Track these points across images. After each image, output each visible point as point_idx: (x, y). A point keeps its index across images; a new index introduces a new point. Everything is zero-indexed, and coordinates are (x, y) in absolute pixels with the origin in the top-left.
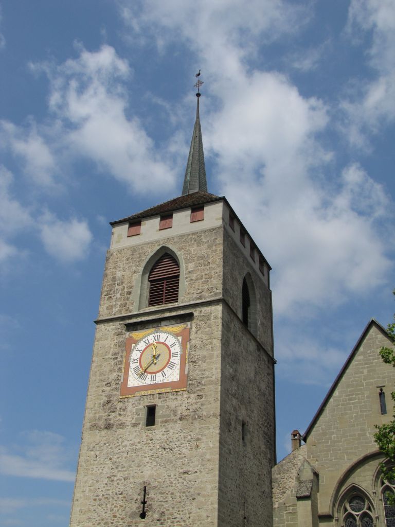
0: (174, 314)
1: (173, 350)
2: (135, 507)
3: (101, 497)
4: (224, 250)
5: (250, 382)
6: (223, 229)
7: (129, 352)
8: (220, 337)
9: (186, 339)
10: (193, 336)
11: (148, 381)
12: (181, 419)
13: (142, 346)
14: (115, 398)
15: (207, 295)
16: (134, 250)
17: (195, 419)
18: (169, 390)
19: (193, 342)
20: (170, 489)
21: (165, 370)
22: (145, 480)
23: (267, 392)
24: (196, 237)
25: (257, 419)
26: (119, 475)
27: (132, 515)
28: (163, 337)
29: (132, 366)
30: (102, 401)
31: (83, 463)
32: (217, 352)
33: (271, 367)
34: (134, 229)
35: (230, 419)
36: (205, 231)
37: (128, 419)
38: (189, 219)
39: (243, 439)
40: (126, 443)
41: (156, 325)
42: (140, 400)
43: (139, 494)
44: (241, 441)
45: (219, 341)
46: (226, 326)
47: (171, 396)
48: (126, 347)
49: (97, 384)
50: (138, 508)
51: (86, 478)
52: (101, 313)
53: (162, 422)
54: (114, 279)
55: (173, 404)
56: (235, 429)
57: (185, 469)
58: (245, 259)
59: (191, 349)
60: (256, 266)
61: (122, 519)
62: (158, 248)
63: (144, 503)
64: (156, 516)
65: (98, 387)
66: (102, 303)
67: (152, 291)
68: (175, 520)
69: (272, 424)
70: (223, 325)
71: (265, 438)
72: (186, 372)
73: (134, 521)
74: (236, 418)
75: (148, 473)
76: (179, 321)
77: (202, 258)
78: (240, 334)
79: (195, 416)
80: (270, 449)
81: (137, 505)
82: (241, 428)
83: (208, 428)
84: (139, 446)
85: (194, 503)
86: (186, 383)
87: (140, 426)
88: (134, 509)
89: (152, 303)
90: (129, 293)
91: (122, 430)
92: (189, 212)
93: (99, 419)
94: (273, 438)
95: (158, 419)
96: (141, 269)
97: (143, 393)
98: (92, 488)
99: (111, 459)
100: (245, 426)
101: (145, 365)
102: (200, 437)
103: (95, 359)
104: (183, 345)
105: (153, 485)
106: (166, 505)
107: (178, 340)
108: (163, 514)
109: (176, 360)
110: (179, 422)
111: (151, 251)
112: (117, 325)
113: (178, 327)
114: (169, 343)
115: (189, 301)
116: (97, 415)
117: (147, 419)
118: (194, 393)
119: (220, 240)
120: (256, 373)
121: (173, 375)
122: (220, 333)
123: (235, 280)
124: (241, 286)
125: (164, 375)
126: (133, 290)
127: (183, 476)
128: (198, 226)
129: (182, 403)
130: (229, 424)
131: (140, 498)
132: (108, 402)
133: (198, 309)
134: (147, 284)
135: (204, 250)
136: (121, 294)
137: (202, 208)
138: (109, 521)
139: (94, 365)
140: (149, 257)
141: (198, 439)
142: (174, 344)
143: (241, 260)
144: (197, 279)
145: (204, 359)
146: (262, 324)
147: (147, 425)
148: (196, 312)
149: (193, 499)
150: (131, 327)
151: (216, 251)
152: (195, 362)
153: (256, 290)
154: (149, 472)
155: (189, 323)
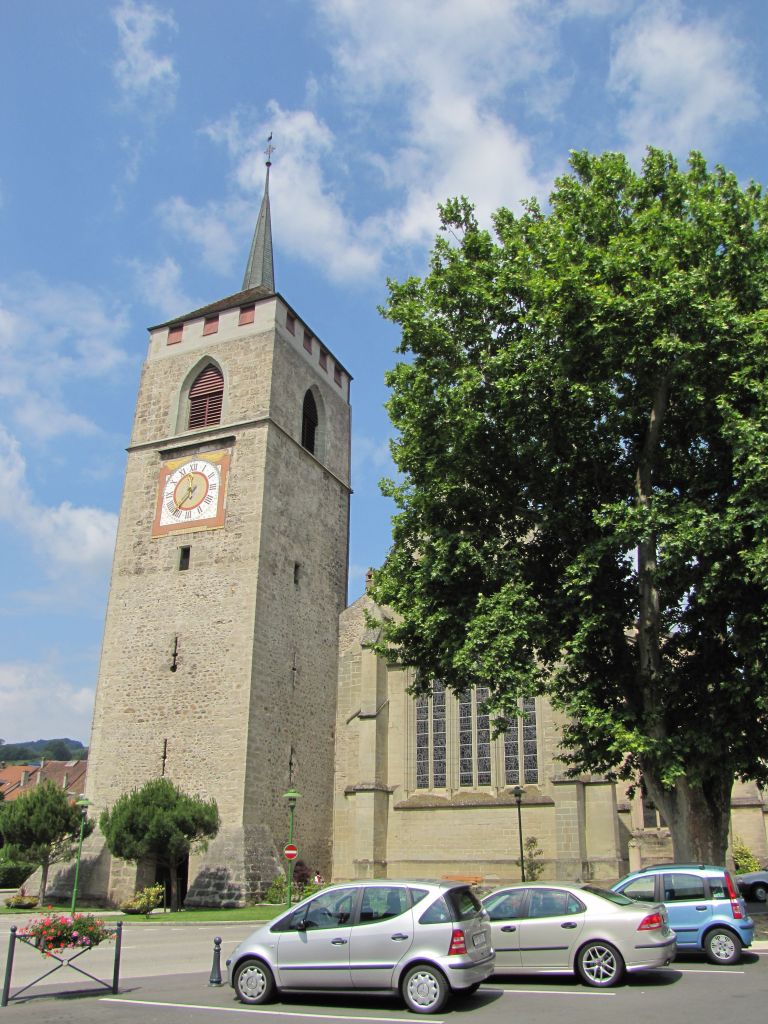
0: (214, 438)
1: (211, 482)
2: (167, 660)
3: (130, 649)
4: (274, 359)
5: (310, 515)
6: (274, 333)
7: (163, 484)
8: (264, 465)
9: (225, 467)
10: (234, 464)
11: (182, 518)
12: (216, 562)
13: (177, 477)
14: (147, 539)
15: (252, 414)
16: (173, 361)
17: (233, 561)
18: (205, 528)
19: (234, 471)
20: (203, 639)
21: (201, 505)
22: (177, 631)
23: (337, 528)
24: (242, 344)
25: (318, 559)
26: (150, 626)
27: (162, 669)
28: (201, 465)
29: (166, 501)
30: (132, 543)
31: (112, 613)
32: (260, 483)
33: (346, 498)
34: (175, 335)
35: (274, 560)
36: (254, 337)
37: (160, 563)
38: (237, 321)
39: (296, 582)
40: (157, 589)
41: (193, 452)
42: (173, 540)
43: (170, 646)
44: (292, 584)
45: (263, 470)
46: (273, 453)
47: (207, 536)
48: (160, 478)
49: (128, 523)
50: (170, 660)
51: (114, 629)
52: (134, 439)
53: (196, 565)
54: (149, 398)
55: (209, 545)
56: (284, 571)
57: (219, 618)
58: (310, 368)
59: (231, 479)
60: (329, 376)
61: (152, 672)
62: (200, 358)
63: (175, 655)
64: (188, 669)
65: (128, 526)
66: (136, 426)
67: (193, 411)
68: (207, 674)
69: (344, 564)
70: (268, 450)
71: (331, 580)
72: (225, 507)
73: (164, 675)
74: (286, 559)
75: (179, 623)
76: (219, 447)
77: (249, 369)
78: (296, 460)
79: (231, 558)
80: (338, 593)
81: (168, 658)
82: (293, 570)
83: (246, 571)
84: (171, 593)
85: (228, 655)
86: (223, 519)
87: (173, 570)
88: (165, 662)
89: (192, 425)
90: (166, 414)
91: (153, 576)
92: (237, 313)
93: (129, 563)
94: (343, 580)
95: (192, 563)
96: (180, 384)
97: (176, 532)
98: (121, 640)
99: (141, 608)
100: (300, 568)
101: (179, 500)
102: (236, 581)
103: (126, 494)
104: (222, 476)
105: (184, 635)
106: (197, 657)
107: (217, 469)
108: (194, 667)
109: (214, 493)
110: (215, 565)
111: (192, 363)
112: (152, 452)
113: (218, 454)
114: (206, 473)
115: (232, 422)
116: (127, 559)
117: (181, 562)
118: (232, 531)
119: (270, 347)
120: (321, 505)
121: (209, 511)
122: (264, 460)
123: (292, 396)
124: (301, 402)
125: (200, 511)
126: (170, 411)
127: (217, 626)
128: (248, 330)
129: (218, 543)
130: (274, 566)
131: (171, 650)
132: (139, 544)
133: (241, 432)
134: (187, 403)
135: (251, 360)
136: (156, 416)
137: (252, 308)
138: (139, 674)
139: (125, 500)
140: (189, 369)
141: (235, 584)
142: (212, 475)
143: (302, 370)
144: (242, 396)
145: (245, 491)
146: (334, 446)
147: (181, 569)
148: (238, 435)
149: (227, 650)
150: (167, 454)
151: (265, 360)
152: (234, 495)
153: (326, 406)
154: (181, 622)
155: (230, 449)
